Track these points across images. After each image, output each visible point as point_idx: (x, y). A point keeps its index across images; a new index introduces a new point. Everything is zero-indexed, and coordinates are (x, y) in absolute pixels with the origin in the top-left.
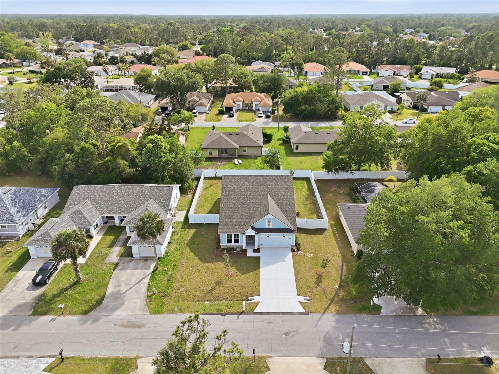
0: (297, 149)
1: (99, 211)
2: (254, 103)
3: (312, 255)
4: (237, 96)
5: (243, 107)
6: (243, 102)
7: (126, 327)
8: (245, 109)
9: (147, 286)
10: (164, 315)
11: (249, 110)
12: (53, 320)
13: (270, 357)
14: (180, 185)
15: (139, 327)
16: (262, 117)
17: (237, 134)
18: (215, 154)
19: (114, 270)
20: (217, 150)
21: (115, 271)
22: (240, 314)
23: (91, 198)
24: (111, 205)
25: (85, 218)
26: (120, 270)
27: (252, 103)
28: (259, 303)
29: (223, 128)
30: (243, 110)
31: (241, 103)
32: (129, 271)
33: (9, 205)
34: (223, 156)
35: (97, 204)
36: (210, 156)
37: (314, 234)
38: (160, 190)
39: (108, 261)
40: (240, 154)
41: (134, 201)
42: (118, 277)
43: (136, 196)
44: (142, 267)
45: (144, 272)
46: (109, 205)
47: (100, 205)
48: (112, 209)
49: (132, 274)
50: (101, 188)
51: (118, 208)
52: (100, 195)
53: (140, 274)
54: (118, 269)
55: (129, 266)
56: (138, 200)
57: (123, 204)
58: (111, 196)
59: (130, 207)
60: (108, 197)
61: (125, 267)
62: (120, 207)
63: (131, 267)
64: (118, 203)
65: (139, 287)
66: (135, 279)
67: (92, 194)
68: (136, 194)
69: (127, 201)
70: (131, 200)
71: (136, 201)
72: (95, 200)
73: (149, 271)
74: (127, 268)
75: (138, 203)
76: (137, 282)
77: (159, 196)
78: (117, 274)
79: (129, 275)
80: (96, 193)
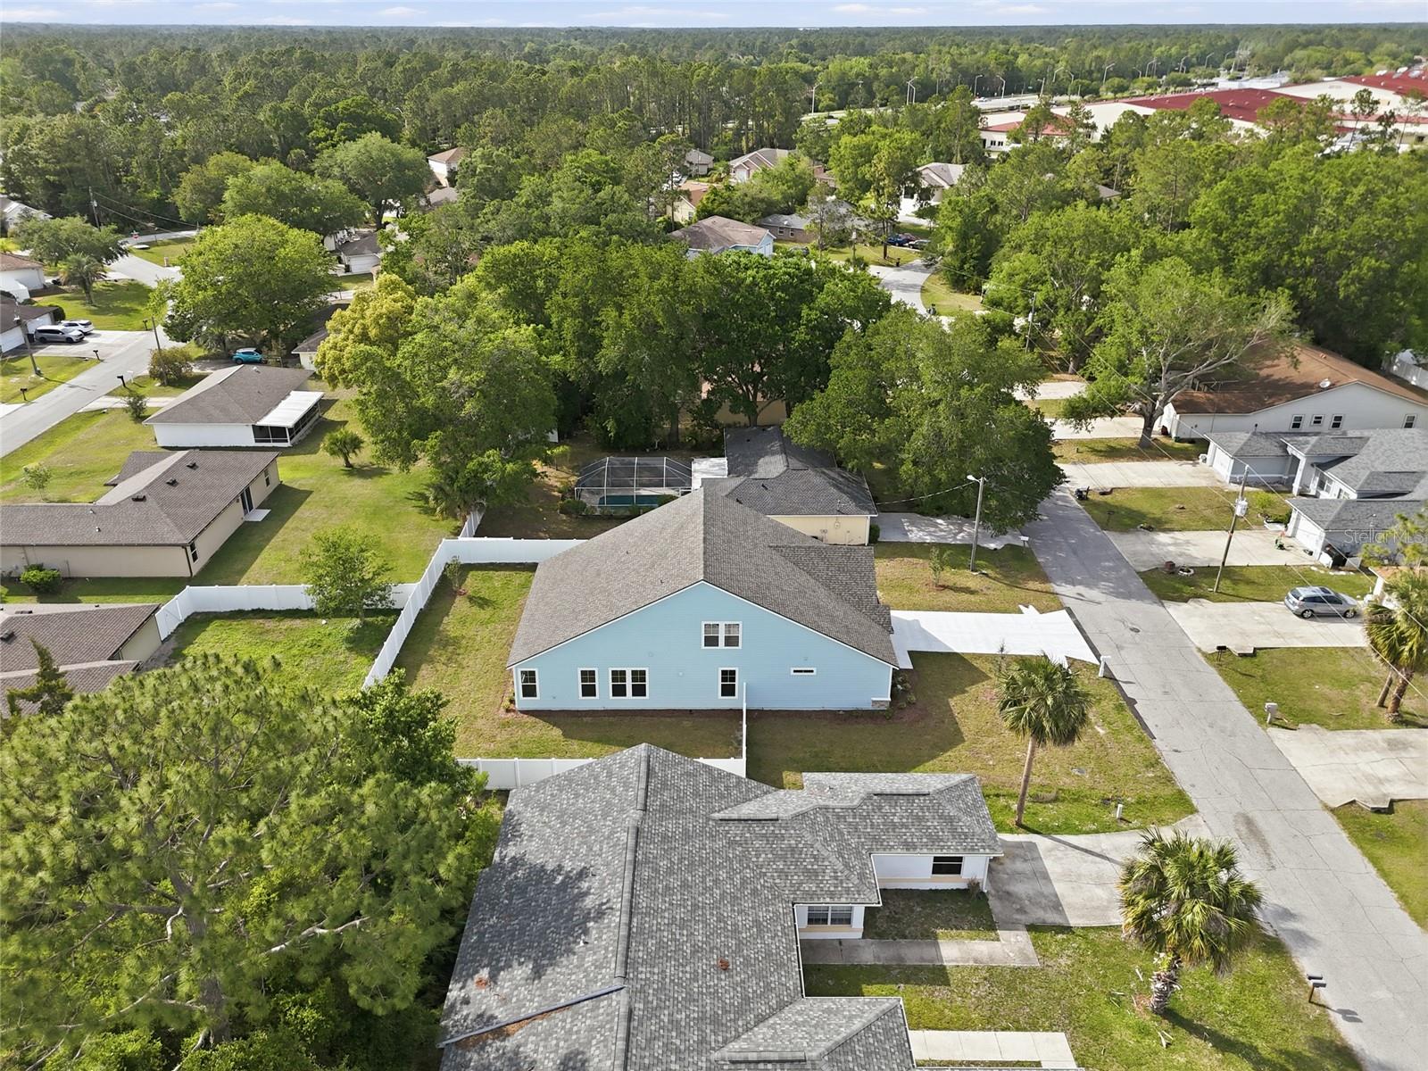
1: (781, 1006)
7: (1264, 844)
9: (1102, 836)
10: (1186, 787)
12: (1349, 1015)
13: (1199, 650)
15: (1249, 822)
19: (1067, 929)
21: (1073, 923)
22: (1116, 680)
24: (746, 958)
25: (868, 1028)
26: (1063, 913)
28: (1067, 658)
32: (1060, 888)
35: (740, 1012)
39: (1027, 958)
41: (723, 875)
42: (1098, 908)
43: (692, 864)
44: (1026, 861)
45: (1050, 850)
46: (747, 963)
47: (746, 1000)
48: (769, 954)
49: (1067, 876)
50: (642, 991)
51: (760, 931)
52: (690, 999)
53: (1061, 859)
54: (1058, 920)
55: (1031, 892)
56: (718, 861)
57: (740, 913)
58: (693, 953)
59: (755, 892)
60: (701, 966)
61: (1044, 901)
62: (757, 923)
63: (1037, 886)
64: (736, 931)
65: (1116, 849)
66: (1090, 866)
67: (679, 1033)
68: (681, 860)
69: (723, 896)
70: (716, 881)
71: (720, 867)
72: (716, 1021)
73: (1041, 842)
74: (1046, 897)
75: (731, 863)
76: (1098, 859)
77: (696, 794)
78: (1083, 917)
79: (1075, 885)
80: (671, 1015)
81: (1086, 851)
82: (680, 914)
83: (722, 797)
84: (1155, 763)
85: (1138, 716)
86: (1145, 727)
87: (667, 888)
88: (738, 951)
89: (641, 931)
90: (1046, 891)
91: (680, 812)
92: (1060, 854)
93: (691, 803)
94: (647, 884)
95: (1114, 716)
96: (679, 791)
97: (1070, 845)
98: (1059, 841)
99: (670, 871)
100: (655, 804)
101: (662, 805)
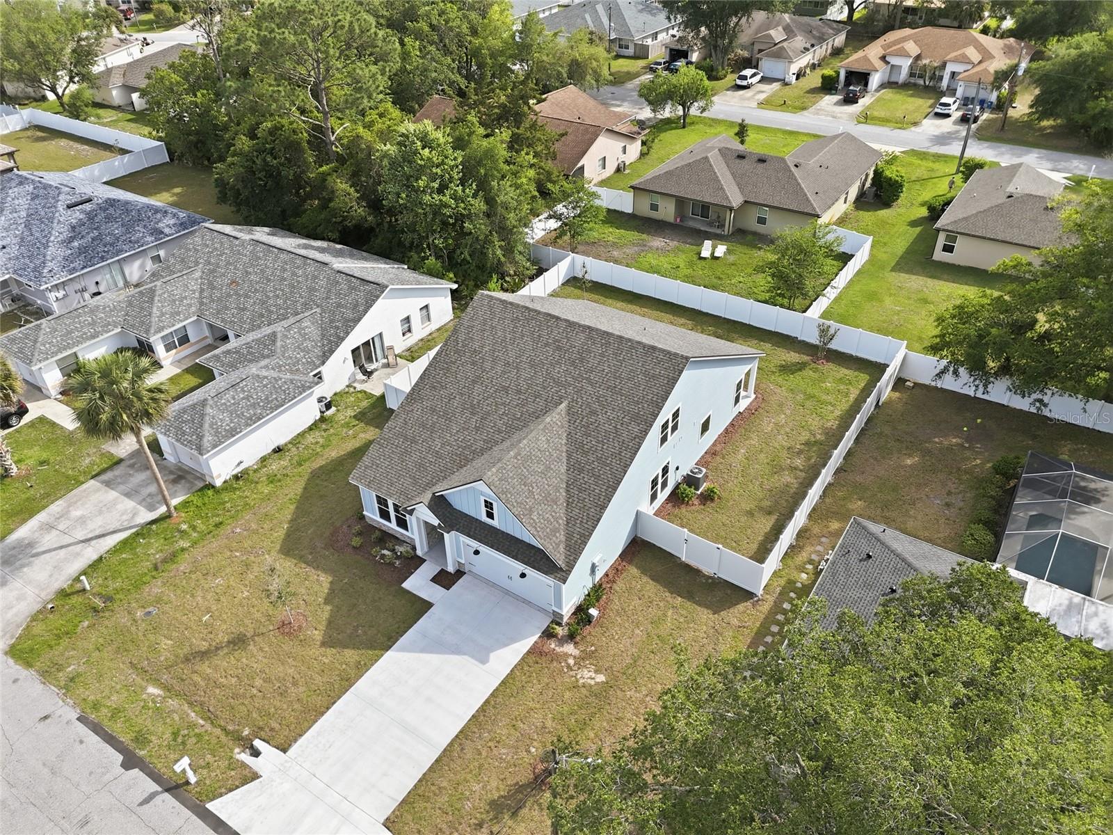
0: (948, 249)
1: (201, 304)
2: (950, 68)
3: (601, 678)
4: (904, 39)
5: (912, 75)
6: (918, 58)
8: (915, 85)
9: (96, 557)
11: (926, 87)
14: (455, 286)
16: (948, 116)
17: (762, 160)
18: (667, 211)
19: (94, 476)
20: (674, 200)
21: (92, 481)
22: (167, 790)
23: (209, 263)
24: (231, 296)
25: (150, 314)
26: (103, 482)
27: (943, 66)
28: (255, 776)
29: (791, 133)
30: (905, 86)
31: (906, 64)
32: (113, 494)
33: (56, 238)
34: (691, 224)
35: (210, 283)
36: (654, 215)
37: (689, 596)
38: (354, 288)
40: (740, 225)
41: (280, 302)
42: (76, 503)
43: (294, 287)
44: (149, 495)
45: (135, 515)
46: (229, 295)
47: (214, 288)
48: (227, 308)
49: (110, 506)
50: (243, 245)
51: (240, 308)
52: (228, 263)
53: (123, 514)
54: (104, 477)
55: (132, 479)
56: (289, 302)
57: (255, 303)
58: (247, 272)
59: (262, 316)
60: (239, 273)
61: (119, 480)
62: (244, 309)
63: (130, 485)
64: (247, 296)
65: (78, 554)
66: (96, 526)
67: (217, 255)
68: (299, 282)
69: (268, 297)
70: (278, 296)
71: (285, 302)
72: (212, 271)
73: (146, 516)
74: (119, 483)
75: (284, 309)
76: (90, 536)
77: (339, 305)
78: (85, 491)
79: (101, 505)
80: (226, 254)
81: (103, 535)
82: (269, 272)
83: (332, 321)
84: (69, 686)
85: (110, 740)
86: (97, 729)
87: (285, 270)
88: (237, 294)
89: (270, 252)
90: (122, 487)
91: (329, 291)
92: (125, 517)
93: (333, 299)
94: (292, 261)
95: (145, 721)
96: (345, 296)
97: (120, 531)
98: (131, 528)
99: (294, 274)
100: (340, 278)
101: (338, 282)
